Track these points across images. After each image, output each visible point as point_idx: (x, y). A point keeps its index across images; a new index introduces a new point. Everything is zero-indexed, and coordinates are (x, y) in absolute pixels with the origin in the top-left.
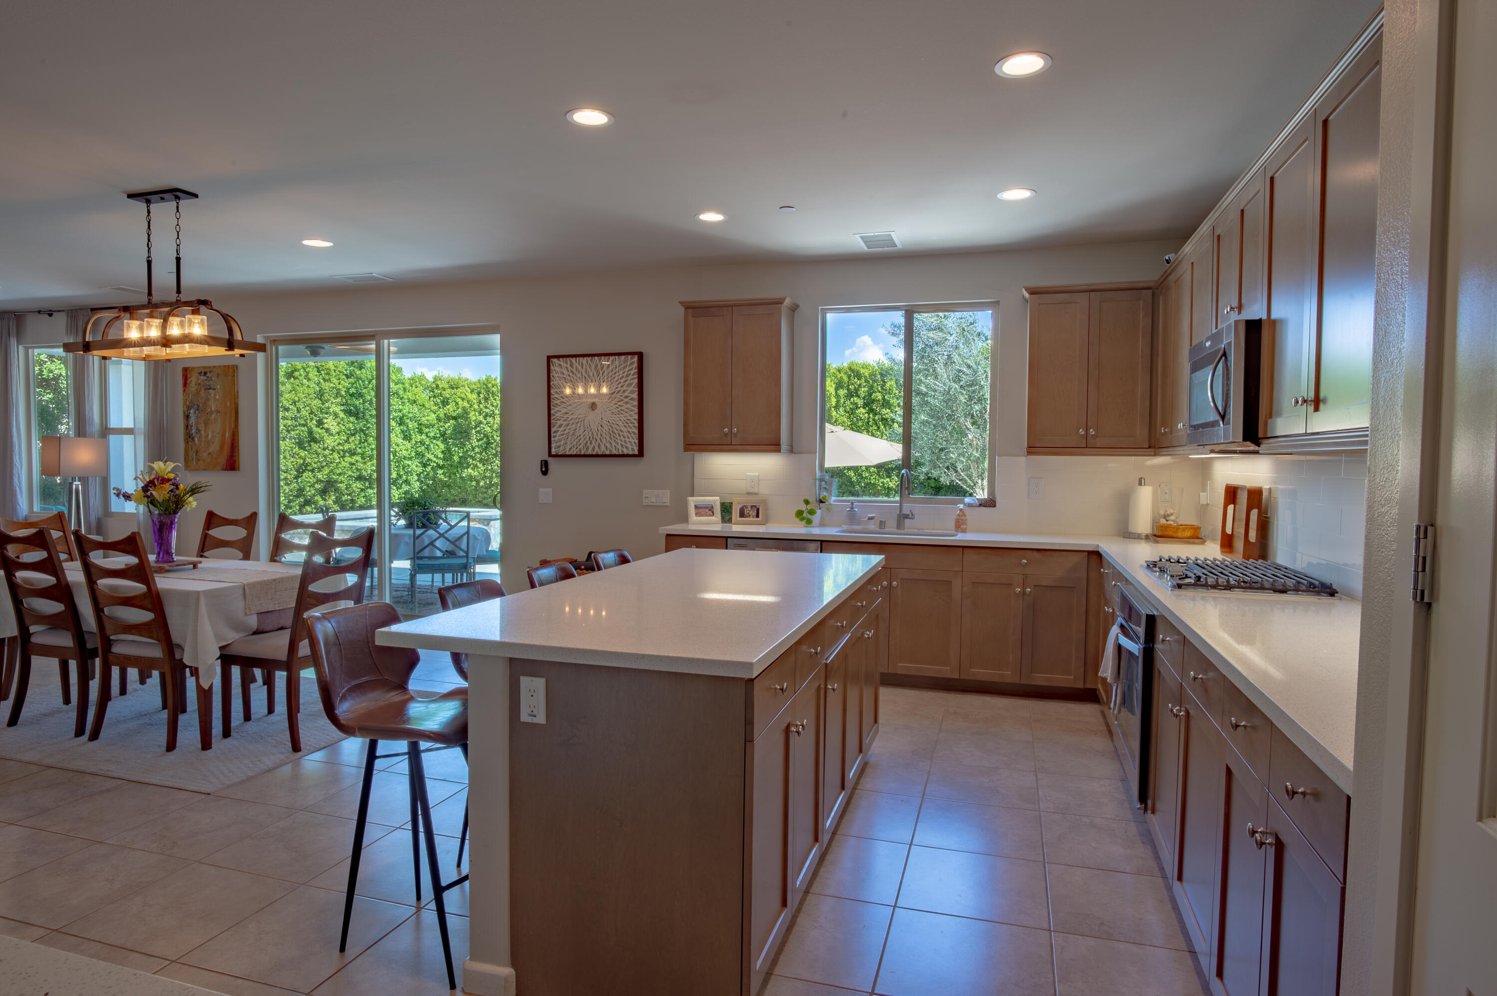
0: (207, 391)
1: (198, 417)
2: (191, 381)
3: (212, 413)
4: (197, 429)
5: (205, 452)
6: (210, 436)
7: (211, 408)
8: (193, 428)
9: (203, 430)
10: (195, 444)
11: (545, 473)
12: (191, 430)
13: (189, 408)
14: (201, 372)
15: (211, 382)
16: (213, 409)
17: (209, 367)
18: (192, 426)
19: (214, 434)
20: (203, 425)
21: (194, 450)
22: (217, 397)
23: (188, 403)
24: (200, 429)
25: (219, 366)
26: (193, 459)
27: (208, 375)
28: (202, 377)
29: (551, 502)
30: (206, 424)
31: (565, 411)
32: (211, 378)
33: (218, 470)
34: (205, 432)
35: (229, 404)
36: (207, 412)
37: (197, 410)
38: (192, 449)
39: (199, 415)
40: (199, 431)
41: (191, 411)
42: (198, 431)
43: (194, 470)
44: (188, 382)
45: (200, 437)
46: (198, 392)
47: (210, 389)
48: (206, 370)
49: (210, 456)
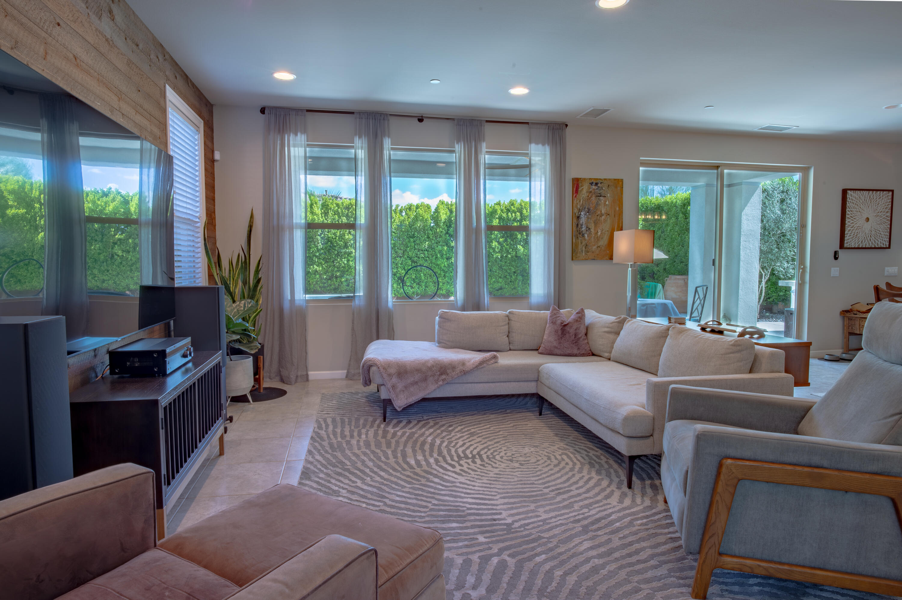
0: (598, 198)
1: (588, 218)
2: (582, 189)
3: (602, 215)
4: (587, 227)
5: (594, 245)
6: (599, 233)
7: (601, 211)
8: (583, 226)
9: (593, 227)
10: (585, 240)
11: (836, 258)
12: (581, 228)
13: (580, 211)
14: (592, 183)
15: (601, 191)
16: (603, 212)
17: (600, 179)
18: (582, 225)
19: (604, 231)
20: (593, 225)
21: (583, 243)
22: (607, 203)
23: (579, 207)
24: (590, 227)
25: (610, 179)
26: (582, 251)
27: (599, 185)
28: (594, 187)
29: (838, 276)
30: (596, 223)
31: (852, 222)
32: (602, 188)
33: (607, 259)
34: (595, 230)
35: (618, 209)
36: (597, 214)
37: (588, 212)
38: (581, 243)
39: (590, 216)
40: (589, 229)
41: (582, 213)
42: (588, 229)
43: (583, 260)
44: (580, 190)
45: (590, 233)
46: (589, 198)
47: (601, 196)
48: (598, 181)
49: (599, 249)
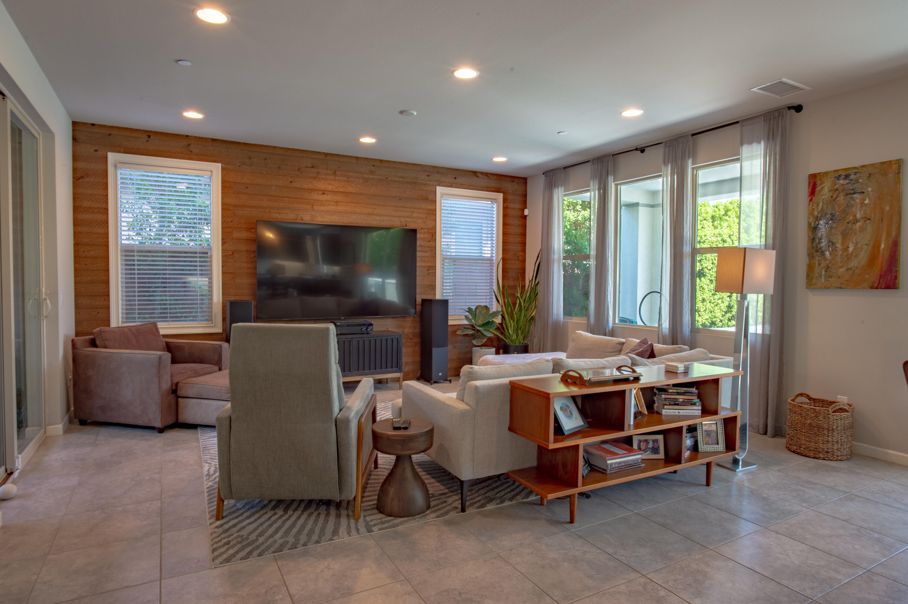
0: (850, 196)
1: (831, 228)
2: (822, 188)
3: (856, 221)
4: (829, 241)
5: (842, 267)
6: (851, 249)
7: (855, 216)
8: (823, 241)
9: (840, 241)
10: (826, 259)
12: (820, 243)
13: (817, 219)
14: (840, 176)
15: (856, 185)
16: (858, 216)
17: (854, 168)
18: (820, 239)
19: (859, 246)
20: (840, 237)
21: (822, 265)
22: (867, 202)
23: (816, 213)
24: (835, 241)
25: (872, 165)
26: (820, 276)
27: (852, 177)
28: (842, 182)
30: (845, 235)
32: (857, 181)
33: (864, 288)
34: (842, 244)
35: (888, 208)
36: (847, 221)
37: (831, 219)
38: (819, 265)
39: (835, 225)
40: (833, 243)
41: (821, 222)
42: (831, 243)
43: (821, 288)
44: (818, 189)
45: (835, 249)
46: (833, 200)
47: (854, 193)
48: (848, 172)
49: (850, 272)
